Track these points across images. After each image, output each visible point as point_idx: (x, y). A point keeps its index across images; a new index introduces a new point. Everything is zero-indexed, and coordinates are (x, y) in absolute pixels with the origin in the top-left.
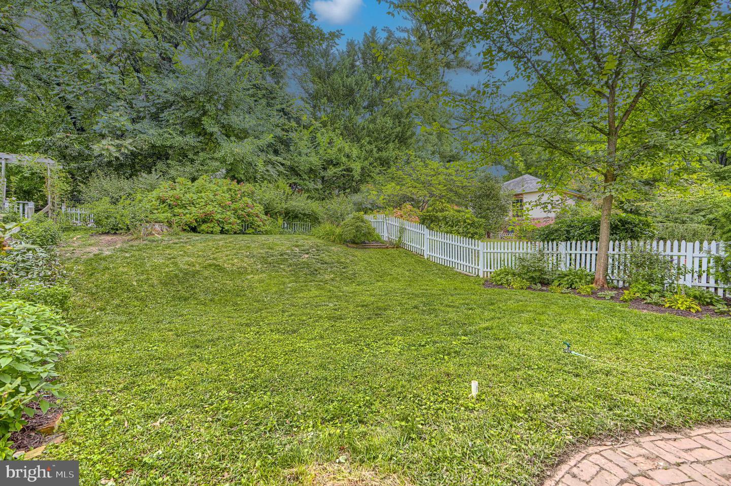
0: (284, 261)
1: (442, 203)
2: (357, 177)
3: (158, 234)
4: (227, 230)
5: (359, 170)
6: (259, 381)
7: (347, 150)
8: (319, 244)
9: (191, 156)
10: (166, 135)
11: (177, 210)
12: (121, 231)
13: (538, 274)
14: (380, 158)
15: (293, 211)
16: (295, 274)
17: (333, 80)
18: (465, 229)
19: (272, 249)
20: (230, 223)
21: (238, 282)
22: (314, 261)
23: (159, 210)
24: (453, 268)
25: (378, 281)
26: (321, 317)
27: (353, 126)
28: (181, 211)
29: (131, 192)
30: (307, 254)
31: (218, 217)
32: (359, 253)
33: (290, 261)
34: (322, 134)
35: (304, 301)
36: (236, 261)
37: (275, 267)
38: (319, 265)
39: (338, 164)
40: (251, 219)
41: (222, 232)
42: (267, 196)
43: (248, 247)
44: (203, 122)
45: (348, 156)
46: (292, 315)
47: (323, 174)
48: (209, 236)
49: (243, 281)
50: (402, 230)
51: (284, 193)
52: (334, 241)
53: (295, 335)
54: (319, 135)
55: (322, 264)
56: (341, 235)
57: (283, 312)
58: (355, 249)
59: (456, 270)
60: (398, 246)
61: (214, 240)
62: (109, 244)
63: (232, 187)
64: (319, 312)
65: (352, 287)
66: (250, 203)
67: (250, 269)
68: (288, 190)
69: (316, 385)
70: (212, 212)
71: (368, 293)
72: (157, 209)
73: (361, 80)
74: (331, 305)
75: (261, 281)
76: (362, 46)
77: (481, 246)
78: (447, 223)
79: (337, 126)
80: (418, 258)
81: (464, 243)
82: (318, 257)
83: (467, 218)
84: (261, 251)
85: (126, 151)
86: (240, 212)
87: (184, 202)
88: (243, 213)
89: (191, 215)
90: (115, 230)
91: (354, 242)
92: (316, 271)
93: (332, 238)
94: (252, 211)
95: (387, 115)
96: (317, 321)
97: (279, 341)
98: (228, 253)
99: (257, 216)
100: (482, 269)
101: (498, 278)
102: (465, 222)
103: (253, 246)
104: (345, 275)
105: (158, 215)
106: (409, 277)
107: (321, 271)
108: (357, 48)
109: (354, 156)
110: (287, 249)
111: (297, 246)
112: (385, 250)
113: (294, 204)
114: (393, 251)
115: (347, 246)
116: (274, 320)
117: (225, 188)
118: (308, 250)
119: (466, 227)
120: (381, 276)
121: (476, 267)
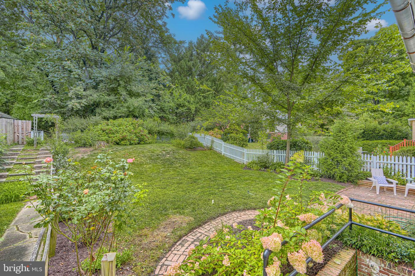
0: (159, 158)
1: (234, 126)
2: (193, 112)
3: (103, 147)
4: (132, 143)
5: (194, 109)
6: (156, 201)
7: (188, 99)
8: (174, 150)
9: (112, 105)
10: (101, 96)
11: (110, 135)
12: (87, 146)
13: (263, 164)
14: (205, 102)
15: (162, 131)
16: (164, 164)
17: (181, 63)
18: (239, 142)
19: (153, 152)
20: (133, 140)
21: (141, 169)
22: (172, 158)
23: (102, 135)
24: (234, 160)
25: (199, 167)
26: (174, 183)
27: (191, 86)
28: (112, 135)
29: (87, 125)
30: (169, 154)
31: (128, 138)
32: (192, 153)
33: (161, 158)
34: (176, 91)
35: (168, 176)
36: (138, 159)
37: (155, 161)
38: (174, 160)
39: (184, 106)
40: (143, 137)
41: (130, 144)
42: (150, 125)
43: (143, 152)
44: (118, 89)
45: (189, 102)
46: (164, 182)
47: (176, 111)
48: (125, 147)
49: (142, 168)
50: (213, 142)
51: (157, 123)
52: (181, 148)
53: (165, 189)
54: (174, 92)
55: (175, 159)
56: (184, 145)
57: (160, 181)
58: (190, 152)
59: (235, 160)
60: (211, 149)
61: (128, 149)
62: (85, 152)
63: (134, 122)
64: (173, 181)
65: (188, 170)
66: (142, 130)
67: (145, 163)
68: (159, 121)
69: (172, 202)
70: (126, 136)
71: (193, 172)
72: (101, 135)
73: (196, 63)
74: (178, 178)
75: (150, 168)
76: (196, 44)
77: (245, 151)
78: (232, 139)
79: (183, 87)
80: (219, 155)
81: (239, 149)
82: (173, 156)
83: (240, 138)
84: (149, 154)
85: (83, 105)
86: (137, 134)
87: (113, 131)
88: (139, 134)
89: (117, 137)
90: (84, 145)
91: (190, 148)
92: (173, 162)
93: (180, 146)
94: (143, 133)
95: (209, 80)
96: (173, 184)
97: (160, 191)
98: (135, 155)
99: (145, 136)
100: (245, 161)
101: (250, 165)
102: (239, 139)
103: (145, 151)
104: (185, 164)
105: (102, 138)
106: (213, 164)
107: (175, 163)
108: (193, 46)
109: (192, 101)
110: (160, 152)
111: (164, 151)
112: (204, 151)
113: (162, 128)
114: (208, 151)
115: (187, 150)
116: (157, 184)
117: (131, 123)
118: (169, 153)
119: (240, 141)
120: (201, 164)
121: (243, 159)
